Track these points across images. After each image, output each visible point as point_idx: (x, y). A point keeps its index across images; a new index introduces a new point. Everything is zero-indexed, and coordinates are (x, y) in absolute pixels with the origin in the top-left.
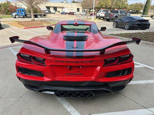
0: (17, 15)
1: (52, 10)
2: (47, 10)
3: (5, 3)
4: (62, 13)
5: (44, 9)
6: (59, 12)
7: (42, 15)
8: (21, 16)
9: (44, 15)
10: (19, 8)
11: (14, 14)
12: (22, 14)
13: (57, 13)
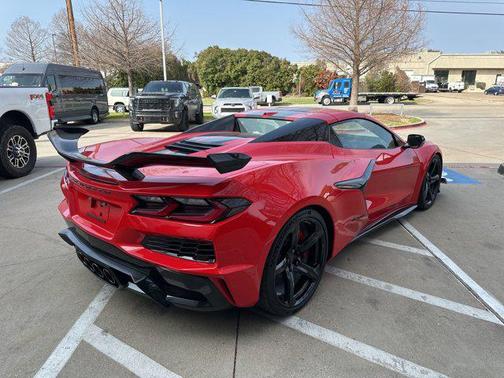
0: (328, 97)
1: (455, 81)
2: (432, 82)
3: (311, 67)
4: (491, 91)
5: (425, 79)
6: (481, 86)
7: (402, 96)
8: (338, 100)
9: (411, 97)
10: (344, 77)
11: (321, 94)
12: (342, 92)
13: (473, 89)
